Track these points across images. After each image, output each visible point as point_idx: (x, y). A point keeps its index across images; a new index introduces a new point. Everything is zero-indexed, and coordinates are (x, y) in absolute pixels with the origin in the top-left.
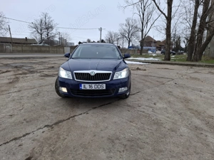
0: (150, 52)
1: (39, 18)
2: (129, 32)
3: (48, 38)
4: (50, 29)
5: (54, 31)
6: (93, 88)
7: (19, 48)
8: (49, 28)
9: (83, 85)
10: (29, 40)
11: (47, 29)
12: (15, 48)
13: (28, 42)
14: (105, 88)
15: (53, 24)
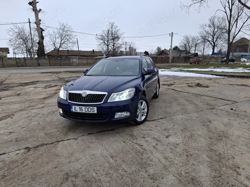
0: (243, 59)
1: (106, 29)
2: (214, 34)
3: (114, 50)
4: (117, 40)
5: (120, 41)
6: (84, 111)
7: (85, 61)
8: (115, 38)
9: (73, 107)
10: (96, 52)
11: (113, 39)
12: (80, 61)
13: (95, 54)
14: (96, 112)
15: (119, 33)
